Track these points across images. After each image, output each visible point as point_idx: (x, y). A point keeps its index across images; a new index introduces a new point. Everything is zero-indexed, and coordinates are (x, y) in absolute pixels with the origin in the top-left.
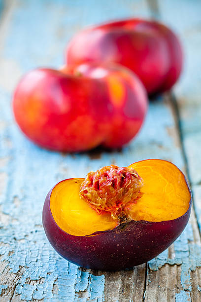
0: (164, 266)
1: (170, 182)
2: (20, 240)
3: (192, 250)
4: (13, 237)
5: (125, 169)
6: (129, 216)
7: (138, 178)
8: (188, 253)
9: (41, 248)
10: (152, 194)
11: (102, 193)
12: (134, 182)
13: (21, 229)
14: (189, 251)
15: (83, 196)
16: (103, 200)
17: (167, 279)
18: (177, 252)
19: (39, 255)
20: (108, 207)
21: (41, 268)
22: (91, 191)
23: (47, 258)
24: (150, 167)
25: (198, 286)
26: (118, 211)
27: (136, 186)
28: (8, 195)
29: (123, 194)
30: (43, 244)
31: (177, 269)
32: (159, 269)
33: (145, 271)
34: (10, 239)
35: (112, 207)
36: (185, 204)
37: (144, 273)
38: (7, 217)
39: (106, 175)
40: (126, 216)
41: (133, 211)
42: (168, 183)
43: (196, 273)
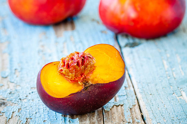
0: (113, 107)
1: (111, 57)
2: (24, 99)
3: (128, 94)
4: (19, 98)
5: (84, 54)
6: (89, 81)
7: (92, 58)
8: (126, 96)
9: (37, 104)
10: (101, 66)
11: (71, 70)
12: (90, 61)
13: (23, 92)
14: (127, 95)
15: (60, 73)
16: (73, 74)
17: (116, 116)
18: (119, 96)
19: (37, 109)
20: (76, 78)
21: (39, 118)
22: (65, 69)
23: (41, 111)
24: (98, 49)
25: (136, 119)
26: (82, 79)
27: (92, 63)
28: (11, 69)
29: (85, 69)
30: (38, 101)
31: (121, 108)
32: (111, 109)
33: (102, 112)
34: (17, 100)
35: (79, 78)
36: (122, 70)
37: (102, 113)
38: (13, 84)
39: (72, 59)
40: (87, 82)
41: (91, 78)
42: (110, 58)
43: (133, 110)
